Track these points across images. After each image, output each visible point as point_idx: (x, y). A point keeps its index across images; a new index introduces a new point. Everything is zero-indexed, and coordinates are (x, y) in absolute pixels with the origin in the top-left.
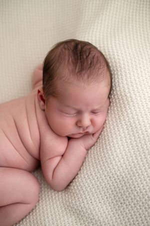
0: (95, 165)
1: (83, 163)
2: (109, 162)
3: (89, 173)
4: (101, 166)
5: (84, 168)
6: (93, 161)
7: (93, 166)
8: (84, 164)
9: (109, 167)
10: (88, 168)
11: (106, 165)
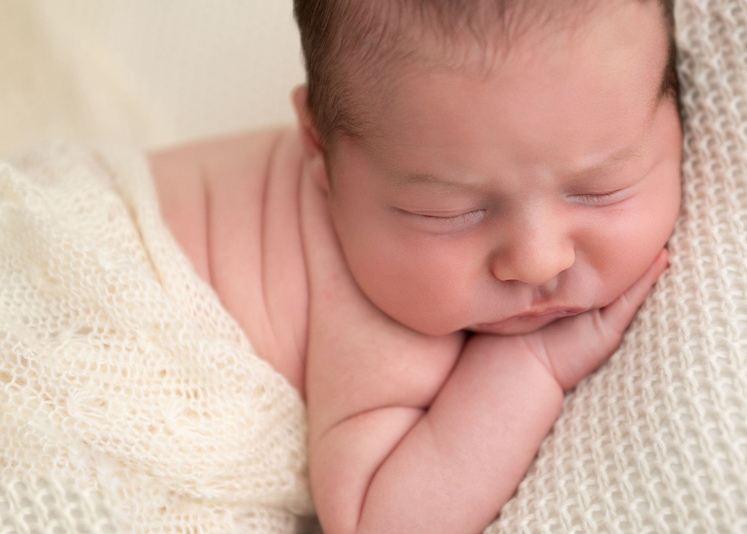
0: (602, 468)
1: (536, 457)
2: (690, 456)
3: (563, 510)
4: (636, 476)
5: (540, 483)
6: (597, 444)
7: (592, 474)
8: (541, 463)
9: (683, 482)
10: (562, 483)
11: (666, 467)
